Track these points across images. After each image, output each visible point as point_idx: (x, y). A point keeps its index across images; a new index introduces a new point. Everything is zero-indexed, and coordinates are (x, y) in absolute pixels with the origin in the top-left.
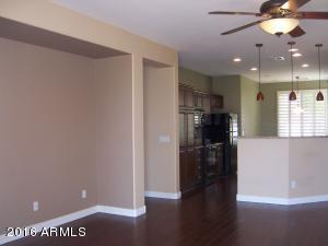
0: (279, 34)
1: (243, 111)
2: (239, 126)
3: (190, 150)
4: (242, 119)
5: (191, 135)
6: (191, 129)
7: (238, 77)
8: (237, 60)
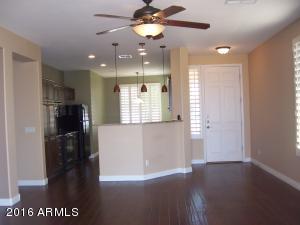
0: (149, 37)
1: (93, 102)
2: (90, 116)
3: (52, 139)
4: (92, 110)
5: (53, 125)
6: (52, 120)
7: (88, 72)
8: (92, 57)
